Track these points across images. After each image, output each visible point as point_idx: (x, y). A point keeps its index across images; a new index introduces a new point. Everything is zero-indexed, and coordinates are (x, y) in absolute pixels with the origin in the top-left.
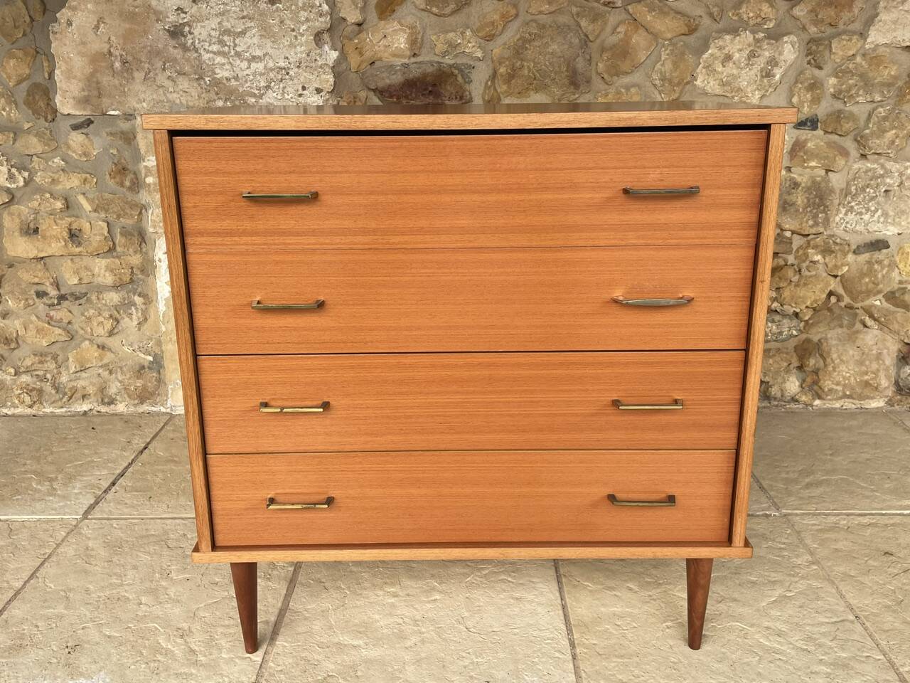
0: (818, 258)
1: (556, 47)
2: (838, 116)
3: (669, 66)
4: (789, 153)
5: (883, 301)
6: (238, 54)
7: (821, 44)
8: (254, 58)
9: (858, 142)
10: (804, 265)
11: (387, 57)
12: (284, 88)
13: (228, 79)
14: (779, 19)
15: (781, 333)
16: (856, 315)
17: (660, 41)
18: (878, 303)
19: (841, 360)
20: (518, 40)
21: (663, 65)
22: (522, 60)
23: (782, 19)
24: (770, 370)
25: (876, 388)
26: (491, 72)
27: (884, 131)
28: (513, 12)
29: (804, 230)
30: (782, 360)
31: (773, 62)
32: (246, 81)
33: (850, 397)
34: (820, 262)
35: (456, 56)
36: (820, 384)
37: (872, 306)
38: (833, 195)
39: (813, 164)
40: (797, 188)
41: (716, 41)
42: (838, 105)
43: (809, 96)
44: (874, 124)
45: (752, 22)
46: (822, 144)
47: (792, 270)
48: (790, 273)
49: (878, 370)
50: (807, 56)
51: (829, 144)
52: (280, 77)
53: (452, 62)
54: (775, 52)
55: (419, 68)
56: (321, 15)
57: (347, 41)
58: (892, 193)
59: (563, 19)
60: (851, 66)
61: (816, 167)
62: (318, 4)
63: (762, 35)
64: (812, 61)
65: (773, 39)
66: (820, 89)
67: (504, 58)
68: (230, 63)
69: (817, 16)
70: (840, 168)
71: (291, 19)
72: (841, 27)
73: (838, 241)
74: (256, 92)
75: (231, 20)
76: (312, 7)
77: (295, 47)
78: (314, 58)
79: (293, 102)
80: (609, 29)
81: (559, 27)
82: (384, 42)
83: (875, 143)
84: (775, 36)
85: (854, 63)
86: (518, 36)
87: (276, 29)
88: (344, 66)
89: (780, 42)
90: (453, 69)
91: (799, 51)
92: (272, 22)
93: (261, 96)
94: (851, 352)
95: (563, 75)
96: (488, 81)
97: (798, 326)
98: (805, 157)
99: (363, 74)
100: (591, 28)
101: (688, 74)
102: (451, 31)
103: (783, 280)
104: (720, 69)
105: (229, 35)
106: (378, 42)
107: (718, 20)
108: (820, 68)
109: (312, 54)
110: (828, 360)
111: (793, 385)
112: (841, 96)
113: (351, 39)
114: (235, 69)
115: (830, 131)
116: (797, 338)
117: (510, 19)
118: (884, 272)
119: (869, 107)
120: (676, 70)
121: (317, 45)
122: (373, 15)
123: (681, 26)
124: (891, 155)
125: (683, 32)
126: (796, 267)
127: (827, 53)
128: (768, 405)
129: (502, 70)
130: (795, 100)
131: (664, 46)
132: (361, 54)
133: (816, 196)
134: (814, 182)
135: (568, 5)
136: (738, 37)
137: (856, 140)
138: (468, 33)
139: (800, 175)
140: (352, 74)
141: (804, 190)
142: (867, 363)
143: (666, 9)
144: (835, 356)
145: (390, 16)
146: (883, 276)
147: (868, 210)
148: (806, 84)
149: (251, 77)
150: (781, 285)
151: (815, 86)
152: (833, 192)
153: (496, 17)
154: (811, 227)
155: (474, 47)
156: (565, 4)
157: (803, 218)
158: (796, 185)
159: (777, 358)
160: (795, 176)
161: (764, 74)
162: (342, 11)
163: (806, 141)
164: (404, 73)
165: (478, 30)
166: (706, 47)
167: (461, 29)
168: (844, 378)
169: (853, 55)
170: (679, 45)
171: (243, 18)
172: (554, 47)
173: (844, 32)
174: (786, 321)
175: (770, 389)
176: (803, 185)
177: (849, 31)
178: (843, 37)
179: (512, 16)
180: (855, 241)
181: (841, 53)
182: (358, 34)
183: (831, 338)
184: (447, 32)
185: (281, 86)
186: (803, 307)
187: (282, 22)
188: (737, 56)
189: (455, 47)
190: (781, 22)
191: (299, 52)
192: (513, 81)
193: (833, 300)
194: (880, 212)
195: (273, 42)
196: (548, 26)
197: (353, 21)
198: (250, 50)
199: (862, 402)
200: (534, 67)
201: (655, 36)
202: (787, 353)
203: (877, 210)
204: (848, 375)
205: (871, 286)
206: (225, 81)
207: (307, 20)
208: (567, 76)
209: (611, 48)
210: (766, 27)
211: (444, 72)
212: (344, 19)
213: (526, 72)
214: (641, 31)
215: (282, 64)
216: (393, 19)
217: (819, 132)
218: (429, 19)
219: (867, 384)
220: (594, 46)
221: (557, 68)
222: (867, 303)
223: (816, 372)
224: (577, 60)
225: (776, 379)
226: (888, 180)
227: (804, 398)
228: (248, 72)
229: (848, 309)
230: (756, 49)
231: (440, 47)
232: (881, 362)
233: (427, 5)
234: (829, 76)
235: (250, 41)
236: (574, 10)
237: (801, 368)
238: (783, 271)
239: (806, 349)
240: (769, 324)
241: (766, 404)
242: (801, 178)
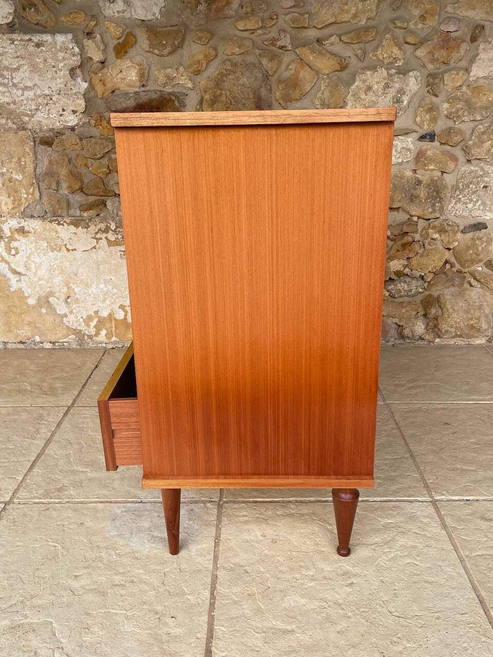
0: (436, 236)
1: (245, 80)
2: (449, 131)
3: (327, 94)
4: (415, 159)
5: (484, 267)
6: (15, 85)
7: (437, 78)
8: (27, 88)
9: (464, 150)
11: (123, 87)
12: (49, 110)
13: (8, 104)
14: (407, 59)
15: (410, 291)
16: (465, 277)
17: (321, 75)
18: (480, 269)
19: (454, 310)
20: (218, 75)
21: (323, 93)
22: (221, 89)
23: (409, 59)
24: (403, 317)
25: (479, 330)
26: (200, 98)
27: (483, 142)
28: (213, 53)
29: (426, 216)
30: (412, 310)
31: (401, 92)
32: (21, 105)
33: (460, 336)
34: (438, 239)
35: (173, 86)
36: (439, 327)
37: (475, 271)
38: (446, 189)
39: (432, 167)
40: (421, 185)
41: (361, 76)
42: (450, 123)
43: (427, 116)
44: (476, 137)
45: (386, 62)
46: (438, 152)
47: (419, 245)
48: (416, 247)
49: (480, 317)
50: (427, 87)
51: (443, 153)
52: (46, 102)
53: (170, 91)
54: (403, 84)
55: (146, 95)
56: (74, 55)
57: (93, 75)
58: (489, 188)
59: (250, 59)
60: (458, 94)
61: (434, 170)
62: (71, 48)
63: (393, 71)
64: (431, 91)
65: (402, 74)
66: (436, 111)
67: (208, 88)
68: (9, 91)
69: (433, 56)
70: (451, 170)
71: (52, 58)
72: (452, 64)
73: (450, 223)
74: (29, 113)
75: (9, 59)
76: (67, 49)
77: (56, 79)
78: (70, 88)
79: (56, 120)
80: (283, 66)
81: (247, 65)
82: (120, 76)
83: (476, 152)
84: (403, 72)
85: (461, 92)
86: (218, 72)
87: (41, 66)
88: (92, 93)
89: (407, 76)
90: (171, 96)
91: (421, 83)
92: (38, 60)
93: (33, 116)
94: (460, 304)
95: (251, 101)
96: (197, 105)
97: (423, 285)
98: (426, 162)
99: (106, 99)
100: (270, 65)
101: (341, 101)
102: (169, 68)
103: (412, 252)
104: (363, 97)
105: (8, 71)
106: (116, 76)
107: (362, 60)
108: (436, 96)
109: (69, 85)
110: (445, 310)
111: (420, 328)
112: (452, 117)
113: (96, 74)
114: (13, 96)
115: (443, 142)
116: (423, 295)
117: (212, 58)
118: (483, 246)
119: (472, 125)
120: (332, 98)
121: (72, 78)
122: (112, 55)
123: (334, 65)
124: (488, 160)
125: (336, 69)
126: (420, 242)
127: (442, 84)
128: (403, 342)
129: (207, 97)
130: (418, 119)
131: (323, 79)
132: (104, 85)
133: (434, 191)
134: (432, 180)
135: (253, 48)
136: (376, 73)
137: (463, 149)
138: (181, 69)
139: (423, 175)
140: (99, 100)
141: (425, 186)
142: (472, 312)
143: (324, 52)
144: (449, 307)
145: (124, 56)
146: (483, 249)
147: (471, 200)
148: (426, 108)
149: (25, 102)
150: (410, 256)
151: (432, 109)
152: (446, 188)
153: (201, 57)
154: (431, 213)
155: (186, 79)
156: (251, 48)
157: (425, 207)
158: (419, 182)
159: (408, 308)
160: (419, 176)
161: (395, 100)
162: (89, 52)
163: (426, 150)
164: (136, 99)
165: (189, 67)
166: (353, 80)
167: (176, 66)
168: (456, 322)
169: (460, 86)
170: (333, 79)
171: (17, 57)
172: (244, 80)
173: (454, 69)
174: (414, 282)
175: (404, 331)
176: (424, 182)
177: (457, 68)
178: (453, 72)
179: (212, 56)
180: (463, 223)
181: (451, 85)
182: (101, 70)
183: (447, 294)
184: (165, 68)
185: (47, 108)
186: (427, 272)
187: (45, 60)
188: (375, 87)
189: (172, 80)
190: (408, 61)
191: (59, 83)
192: (215, 105)
193: (448, 266)
194: (480, 202)
195: (40, 75)
196: (239, 64)
197: (97, 60)
198: (23, 82)
199: (469, 340)
200: (230, 95)
201: (317, 72)
202: (416, 305)
203: (477, 201)
204: (458, 320)
205: (474, 256)
206: (6, 105)
207: (64, 59)
208: (254, 102)
209: (285, 81)
210: (397, 65)
211: (165, 98)
212: (91, 58)
213: (224, 98)
214: (307, 68)
215: (47, 92)
216: (126, 58)
217: (436, 144)
218: (153, 59)
219: (472, 327)
220: (273, 80)
221: (246, 96)
222: (472, 268)
223: (436, 318)
224: (261, 90)
225: (408, 323)
226: (486, 179)
227: (427, 337)
228: (22, 98)
229: (458, 273)
230: (389, 82)
231: (162, 79)
232: (482, 311)
233: (150, 47)
234: (443, 102)
235: (23, 75)
236: (257, 52)
237: (425, 315)
238: (412, 246)
239: (429, 302)
240: (402, 284)
241: (401, 341)
242: (423, 177)
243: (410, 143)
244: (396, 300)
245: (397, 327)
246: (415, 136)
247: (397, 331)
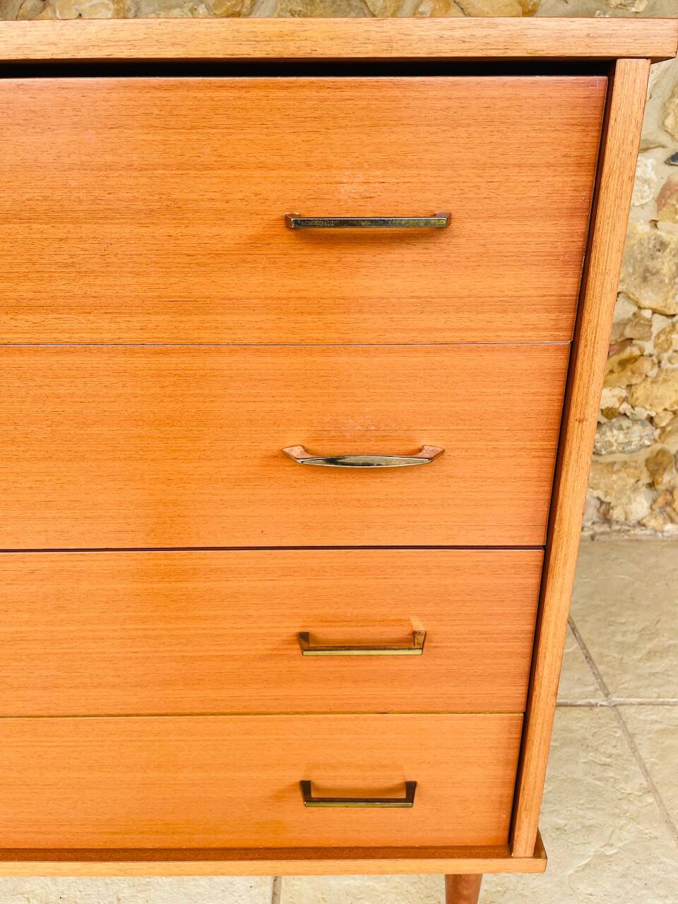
4: (656, 201)
10: (665, 356)
15: (629, 443)
24: (613, 489)
29: (669, 309)
30: (628, 476)
36: (673, 506)
40: (664, 251)
47: (650, 363)
48: (646, 366)
97: (652, 434)
98: (677, 206)
103: (637, 375)
111: (640, 506)
116: (650, 449)
126: (654, 358)
128: (608, 529)
130: (669, 121)
139: (669, 232)
141: (673, 253)
150: (634, 381)
157: (668, 292)
158: (662, 245)
159: (623, 474)
160: (662, 234)
174: (637, 429)
175: (611, 511)
176: (672, 245)
186: (660, 410)
202: (636, 468)
210: (634, 10)
223: (670, 491)
225: (620, 499)
227: (653, 523)
237: (651, 485)
238: (638, 364)
239: (661, 464)
240: (615, 432)
241: (605, 528)
242: (671, 236)
243: (650, 168)
244: (600, 459)
245: (598, 503)
246: (662, 154)
247: (598, 511)
